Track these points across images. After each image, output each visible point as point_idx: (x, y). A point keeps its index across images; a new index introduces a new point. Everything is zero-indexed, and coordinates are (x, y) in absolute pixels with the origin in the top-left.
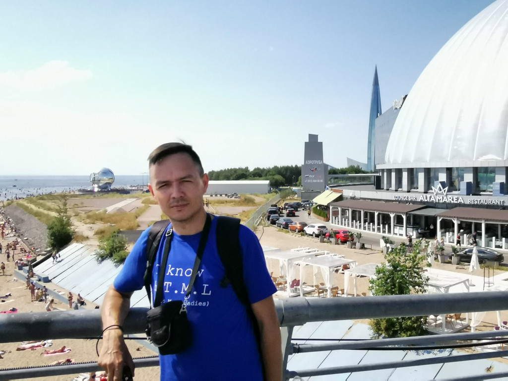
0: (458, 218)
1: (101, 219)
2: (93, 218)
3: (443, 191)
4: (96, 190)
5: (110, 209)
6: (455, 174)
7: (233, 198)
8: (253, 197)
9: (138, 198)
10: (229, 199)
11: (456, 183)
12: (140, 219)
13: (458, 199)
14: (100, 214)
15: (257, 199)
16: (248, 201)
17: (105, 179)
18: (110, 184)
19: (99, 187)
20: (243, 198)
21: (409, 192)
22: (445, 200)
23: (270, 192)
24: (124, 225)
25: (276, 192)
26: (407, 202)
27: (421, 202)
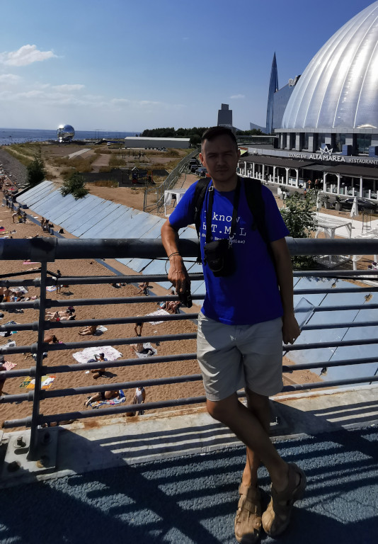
0: (341, 174)
1: (65, 164)
2: (59, 162)
3: (328, 151)
4: (61, 141)
5: (71, 156)
6: (338, 138)
7: (162, 151)
8: (177, 150)
9: (92, 148)
10: (159, 151)
11: (339, 146)
12: (94, 164)
13: (341, 158)
14: (64, 159)
15: (181, 153)
16: (174, 154)
17: (68, 134)
18: (71, 137)
19: (63, 139)
20: (169, 151)
21: (300, 151)
22: (330, 158)
23: (190, 147)
24: (82, 169)
25: (195, 148)
26: (299, 159)
27: (311, 160)
